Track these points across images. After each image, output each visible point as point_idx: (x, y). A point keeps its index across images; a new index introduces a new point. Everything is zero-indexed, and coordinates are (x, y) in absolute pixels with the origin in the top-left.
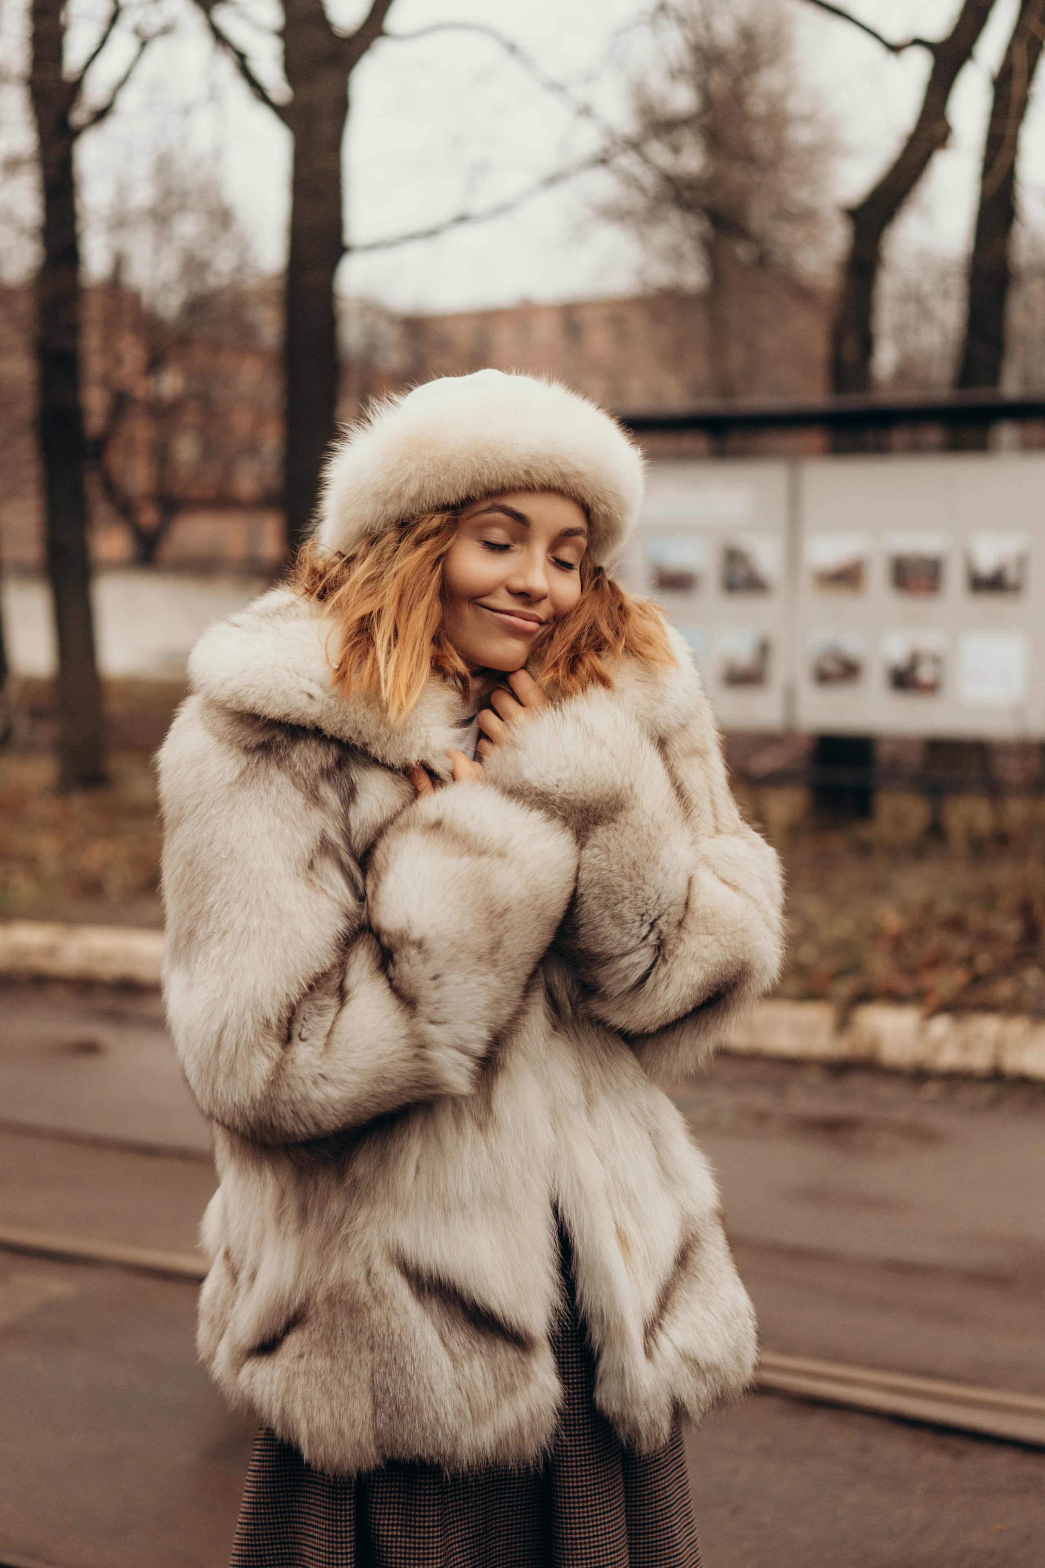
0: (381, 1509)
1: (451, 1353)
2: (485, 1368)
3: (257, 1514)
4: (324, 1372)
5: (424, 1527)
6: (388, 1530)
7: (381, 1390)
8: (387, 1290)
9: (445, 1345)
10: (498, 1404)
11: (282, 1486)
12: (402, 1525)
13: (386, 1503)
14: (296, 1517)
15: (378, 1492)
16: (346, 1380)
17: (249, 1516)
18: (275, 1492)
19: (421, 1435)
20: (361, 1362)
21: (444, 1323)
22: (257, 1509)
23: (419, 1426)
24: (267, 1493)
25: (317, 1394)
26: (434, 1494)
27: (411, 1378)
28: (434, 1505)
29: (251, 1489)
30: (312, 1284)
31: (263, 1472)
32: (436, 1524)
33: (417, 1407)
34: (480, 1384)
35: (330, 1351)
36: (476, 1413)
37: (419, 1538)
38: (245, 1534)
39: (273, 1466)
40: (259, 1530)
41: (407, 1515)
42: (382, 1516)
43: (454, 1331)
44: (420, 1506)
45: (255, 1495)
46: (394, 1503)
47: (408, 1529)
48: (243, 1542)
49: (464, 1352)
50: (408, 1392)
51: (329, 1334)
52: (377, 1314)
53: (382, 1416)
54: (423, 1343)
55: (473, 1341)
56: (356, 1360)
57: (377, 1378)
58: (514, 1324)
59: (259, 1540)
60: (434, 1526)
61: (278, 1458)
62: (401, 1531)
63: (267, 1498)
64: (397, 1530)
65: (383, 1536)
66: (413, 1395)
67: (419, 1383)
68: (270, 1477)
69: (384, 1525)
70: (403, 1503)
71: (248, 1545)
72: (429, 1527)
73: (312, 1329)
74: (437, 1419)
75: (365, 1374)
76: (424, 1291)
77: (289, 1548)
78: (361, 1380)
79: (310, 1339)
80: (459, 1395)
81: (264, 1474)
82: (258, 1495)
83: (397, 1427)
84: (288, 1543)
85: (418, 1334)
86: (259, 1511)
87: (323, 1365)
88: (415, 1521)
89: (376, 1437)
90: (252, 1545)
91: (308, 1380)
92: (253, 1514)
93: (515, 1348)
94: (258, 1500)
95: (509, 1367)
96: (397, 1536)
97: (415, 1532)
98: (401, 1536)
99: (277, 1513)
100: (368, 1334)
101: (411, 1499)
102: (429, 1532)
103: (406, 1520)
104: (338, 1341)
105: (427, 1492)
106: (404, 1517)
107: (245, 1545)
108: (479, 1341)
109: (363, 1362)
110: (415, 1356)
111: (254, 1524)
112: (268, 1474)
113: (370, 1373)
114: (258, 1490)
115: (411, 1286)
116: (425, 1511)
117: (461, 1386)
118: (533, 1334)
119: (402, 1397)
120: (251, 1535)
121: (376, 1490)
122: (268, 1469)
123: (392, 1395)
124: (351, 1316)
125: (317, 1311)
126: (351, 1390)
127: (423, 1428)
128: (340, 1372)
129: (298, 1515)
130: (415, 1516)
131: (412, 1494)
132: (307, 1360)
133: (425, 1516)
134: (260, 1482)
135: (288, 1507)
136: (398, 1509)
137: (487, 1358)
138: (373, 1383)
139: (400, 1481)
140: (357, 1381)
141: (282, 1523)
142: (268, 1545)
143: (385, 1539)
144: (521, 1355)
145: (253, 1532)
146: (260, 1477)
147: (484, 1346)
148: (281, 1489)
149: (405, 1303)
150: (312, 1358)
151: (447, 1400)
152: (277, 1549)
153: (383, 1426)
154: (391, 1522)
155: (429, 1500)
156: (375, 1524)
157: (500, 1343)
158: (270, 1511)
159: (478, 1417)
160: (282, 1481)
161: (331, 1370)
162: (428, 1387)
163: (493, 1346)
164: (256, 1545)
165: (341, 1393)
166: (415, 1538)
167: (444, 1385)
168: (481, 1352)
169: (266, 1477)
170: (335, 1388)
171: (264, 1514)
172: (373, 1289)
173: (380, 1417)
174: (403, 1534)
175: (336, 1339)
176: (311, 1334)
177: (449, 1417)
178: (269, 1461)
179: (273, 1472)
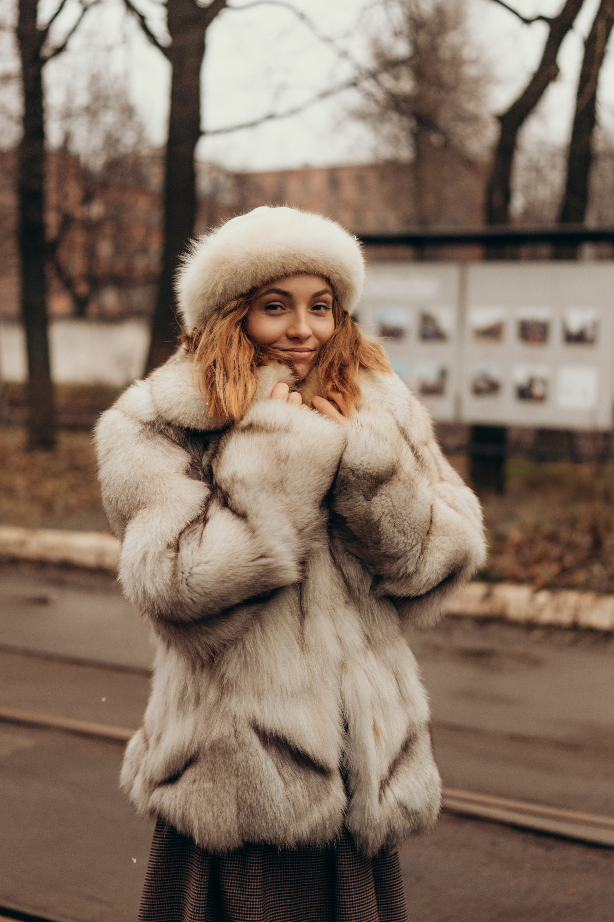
0: (227, 876)
1: (283, 779)
2: (303, 788)
3: (157, 874)
4: (208, 791)
5: (251, 889)
6: (230, 889)
7: (242, 800)
8: (246, 741)
9: (280, 773)
10: (311, 809)
11: (172, 859)
12: (238, 887)
13: (230, 873)
14: (181, 876)
15: (225, 866)
16: (222, 795)
17: (152, 876)
18: (168, 862)
19: (265, 827)
20: (230, 784)
21: (279, 761)
22: (157, 871)
23: (265, 822)
24: (163, 862)
25: (204, 804)
26: (258, 869)
27: (260, 793)
28: (257, 876)
29: (153, 860)
30: (202, 740)
31: (161, 850)
32: (258, 887)
33: (263, 811)
34: (300, 797)
35: (213, 777)
36: (298, 813)
37: (248, 895)
38: (150, 886)
39: (167, 847)
40: (158, 883)
41: (241, 881)
42: (228, 881)
43: (285, 766)
44: (249, 876)
45: (156, 864)
46: (235, 873)
47: (242, 889)
48: (149, 891)
49: (291, 778)
50: (258, 801)
51: (212, 767)
52: (240, 756)
53: (242, 816)
54: (267, 772)
55: (296, 772)
56: (228, 783)
57: (240, 793)
58: (320, 761)
59: (158, 889)
60: (257, 889)
61: (170, 843)
62: (238, 890)
63: (163, 865)
64: (236, 890)
65: (228, 892)
66: (261, 803)
67: (264, 796)
68: (165, 853)
69: (228, 886)
70: (240, 874)
71: (152, 892)
72: (254, 889)
73: (201, 765)
74: (275, 818)
75: (233, 791)
76: (267, 742)
77: (176, 894)
78: (231, 795)
79: (200, 771)
80: (288, 804)
81: (162, 852)
82: (158, 864)
83: (252, 823)
84: (176, 891)
85: (264, 768)
86: (158, 873)
87: (208, 786)
88: (246, 885)
89: (239, 828)
90: (154, 893)
91: (199, 795)
92: (155, 874)
93: (320, 776)
94: (158, 867)
95: (317, 787)
96: (235, 893)
97: (246, 891)
98: (238, 894)
99: (169, 874)
100: (235, 767)
101: (244, 872)
102: (254, 892)
103: (241, 884)
104: (217, 771)
105: (254, 868)
106: (240, 882)
107: (150, 892)
108: (299, 772)
109: (232, 784)
110: (262, 780)
111: (155, 880)
112: (164, 852)
113: (235, 790)
114: (158, 861)
115: (260, 738)
116: (252, 879)
117: (289, 797)
118: (331, 767)
119: (255, 804)
120: (153, 886)
121: (224, 865)
122: (164, 849)
123: (249, 803)
124: (225, 757)
125: (205, 755)
126: (224, 801)
127: (267, 822)
128: (218, 790)
129: (182, 875)
130: (246, 882)
131: (245, 869)
132: (198, 783)
133: (252, 882)
134: (159, 856)
135: (176, 870)
136: (237, 877)
137: (304, 781)
138: (238, 796)
139: (239, 861)
140: (228, 795)
141: (172, 879)
142: (164, 892)
143: (228, 894)
144: (324, 780)
145: (154, 885)
146: (159, 853)
147: (303, 775)
148: (171, 860)
149: (257, 748)
150: (201, 782)
151: (281, 806)
152: (169, 894)
153: (243, 822)
154: (232, 885)
155: (255, 873)
156: (223, 885)
157: (312, 772)
158: (165, 873)
159: (299, 816)
160: (172, 856)
161: (213, 789)
162: (270, 799)
163: (308, 775)
164: (156, 892)
165: (219, 803)
166: (246, 895)
167: (279, 798)
168: (301, 778)
169: (163, 853)
170: (215, 800)
171: (162, 874)
172: (238, 741)
173: (242, 817)
174: (239, 892)
175: (215, 770)
176: (200, 767)
177: (282, 816)
178: (165, 844)
179: (167, 850)
